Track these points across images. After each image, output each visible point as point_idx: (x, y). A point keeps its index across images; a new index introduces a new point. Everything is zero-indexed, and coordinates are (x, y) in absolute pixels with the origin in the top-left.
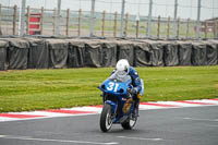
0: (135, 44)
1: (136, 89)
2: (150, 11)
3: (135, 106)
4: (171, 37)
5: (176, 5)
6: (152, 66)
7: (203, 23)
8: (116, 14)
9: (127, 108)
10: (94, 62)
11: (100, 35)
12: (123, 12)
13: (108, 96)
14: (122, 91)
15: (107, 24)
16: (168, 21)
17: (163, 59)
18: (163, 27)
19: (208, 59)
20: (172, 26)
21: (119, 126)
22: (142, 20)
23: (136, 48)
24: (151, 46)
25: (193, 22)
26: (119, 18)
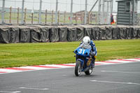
0: (31, 28)
1: (94, 53)
2: (41, 7)
3: (93, 62)
4: (54, 23)
5: (57, 3)
6: (42, 42)
7: (75, 14)
8: (18, 9)
9: (89, 63)
10: (5, 39)
11: (8, 22)
12: (23, 8)
13: (79, 56)
14: (87, 54)
15: (13, 15)
16: (52, 13)
17: (49, 37)
18: (49, 17)
19: (78, 37)
20: (54, 16)
21: (84, 73)
22: (35, 13)
23: (31, 31)
24: (41, 29)
25: (68, 14)
26: (20, 11)
